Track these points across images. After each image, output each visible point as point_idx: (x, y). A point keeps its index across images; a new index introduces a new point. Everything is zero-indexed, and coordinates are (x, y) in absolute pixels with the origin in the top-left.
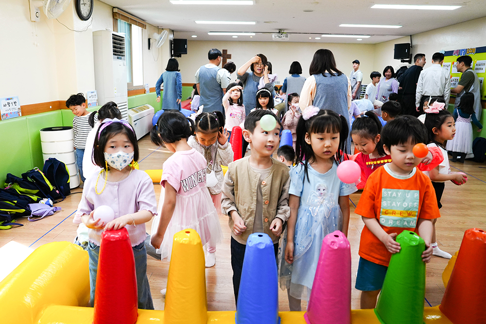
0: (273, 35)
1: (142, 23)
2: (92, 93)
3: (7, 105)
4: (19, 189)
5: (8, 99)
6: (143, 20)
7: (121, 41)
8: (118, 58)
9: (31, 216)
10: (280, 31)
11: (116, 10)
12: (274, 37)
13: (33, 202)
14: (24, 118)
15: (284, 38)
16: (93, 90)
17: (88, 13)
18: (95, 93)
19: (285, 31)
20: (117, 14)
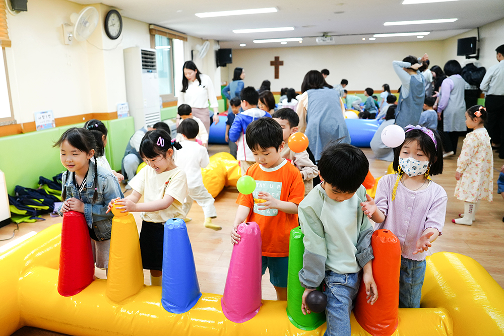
0: (317, 40)
1: (183, 36)
2: (123, 104)
3: (42, 118)
4: (48, 190)
5: (43, 113)
6: (184, 33)
7: (152, 55)
8: (148, 72)
9: (54, 213)
10: (325, 35)
11: (152, 27)
12: (318, 40)
13: (58, 201)
14: (57, 129)
15: (328, 41)
16: (125, 101)
17: (117, 32)
18: (126, 105)
19: (329, 34)
20: (154, 30)
